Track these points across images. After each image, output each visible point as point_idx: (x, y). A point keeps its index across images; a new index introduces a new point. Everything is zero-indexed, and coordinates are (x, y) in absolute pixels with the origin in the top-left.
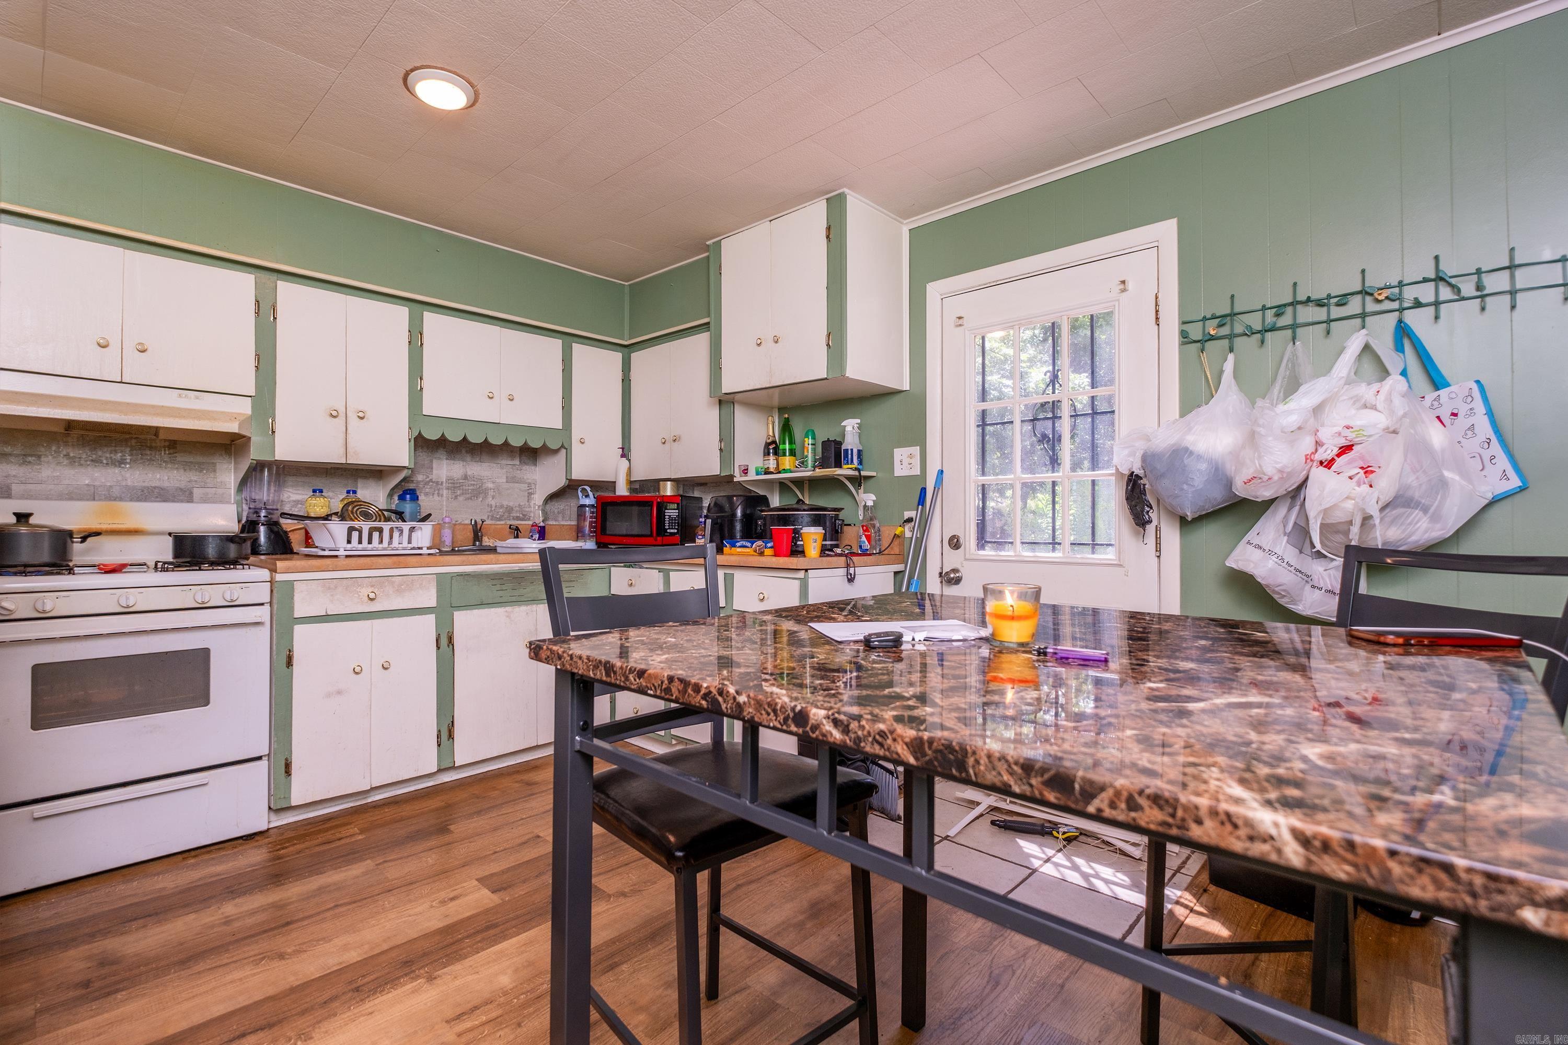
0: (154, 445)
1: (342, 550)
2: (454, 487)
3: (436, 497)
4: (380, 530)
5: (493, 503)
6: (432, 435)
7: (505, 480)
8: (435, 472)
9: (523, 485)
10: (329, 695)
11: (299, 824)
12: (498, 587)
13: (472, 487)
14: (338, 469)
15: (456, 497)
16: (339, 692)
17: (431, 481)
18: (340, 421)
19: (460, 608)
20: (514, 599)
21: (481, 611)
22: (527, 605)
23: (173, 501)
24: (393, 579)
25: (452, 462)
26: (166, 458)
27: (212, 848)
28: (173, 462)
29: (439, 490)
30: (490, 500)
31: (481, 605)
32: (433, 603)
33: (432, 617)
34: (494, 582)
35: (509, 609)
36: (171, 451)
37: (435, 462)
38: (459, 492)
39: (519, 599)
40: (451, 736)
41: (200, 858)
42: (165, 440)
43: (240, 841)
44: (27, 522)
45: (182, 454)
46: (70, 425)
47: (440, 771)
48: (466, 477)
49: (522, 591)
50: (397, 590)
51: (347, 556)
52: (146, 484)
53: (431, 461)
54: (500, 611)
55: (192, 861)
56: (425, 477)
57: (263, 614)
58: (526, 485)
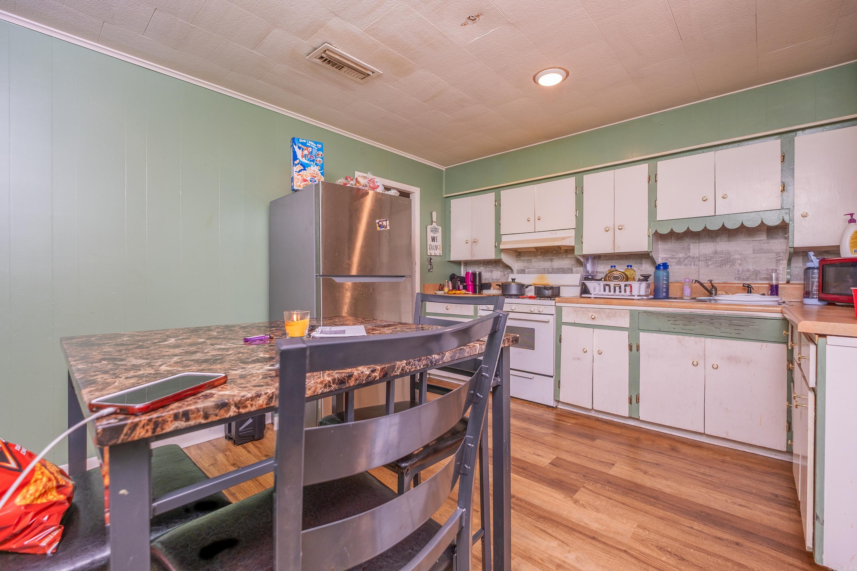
0: (561, 252)
1: (593, 294)
2: (707, 260)
3: (692, 266)
4: (609, 286)
5: (740, 269)
6: (665, 231)
7: (752, 252)
8: (691, 251)
9: (770, 254)
10: (574, 359)
11: (565, 411)
12: (672, 322)
13: (721, 259)
14: (632, 255)
15: (708, 266)
16: (578, 359)
17: (689, 257)
18: (611, 233)
19: (644, 330)
20: (685, 331)
21: (658, 334)
22: (696, 337)
23: (567, 273)
24: (605, 310)
25: (705, 243)
26: (564, 257)
27: (531, 403)
28: (567, 258)
29: (694, 262)
30: (737, 266)
31: (659, 331)
32: (627, 325)
33: (626, 333)
34: (669, 319)
35: (681, 337)
36: (566, 254)
37: (691, 245)
38: (710, 263)
39: (689, 332)
40: (638, 400)
41: (531, 405)
42: (564, 250)
43: (546, 407)
44: (514, 281)
45: (569, 255)
46: (537, 249)
47: (630, 418)
48: (716, 253)
49: (692, 327)
50: (607, 316)
51: (595, 298)
52: (558, 267)
53: (689, 245)
54: (674, 337)
55: (532, 406)
56: (684, 255)
57: (551, 319)
58: (775, 254)
